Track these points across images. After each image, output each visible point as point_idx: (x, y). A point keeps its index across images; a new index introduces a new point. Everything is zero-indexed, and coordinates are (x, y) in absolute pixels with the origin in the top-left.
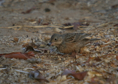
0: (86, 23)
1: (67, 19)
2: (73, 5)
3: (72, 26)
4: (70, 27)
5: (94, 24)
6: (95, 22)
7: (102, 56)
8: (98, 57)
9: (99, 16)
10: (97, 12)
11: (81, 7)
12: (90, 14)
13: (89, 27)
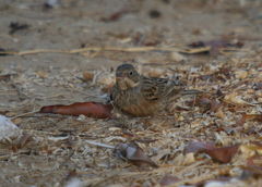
0: (236, 41)
1: (197, 33)
4: (202, 49)
5: (253, 43)
11: (227, 7)
12: (245, 22)
13: (243, 49)
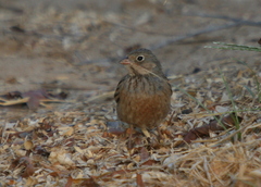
2: (28, 45)
3: (25, 100)
6: (83, 89)
7: (101, 176)
8: (91, 179)
9: (93, 74)
10: (88, 63)
